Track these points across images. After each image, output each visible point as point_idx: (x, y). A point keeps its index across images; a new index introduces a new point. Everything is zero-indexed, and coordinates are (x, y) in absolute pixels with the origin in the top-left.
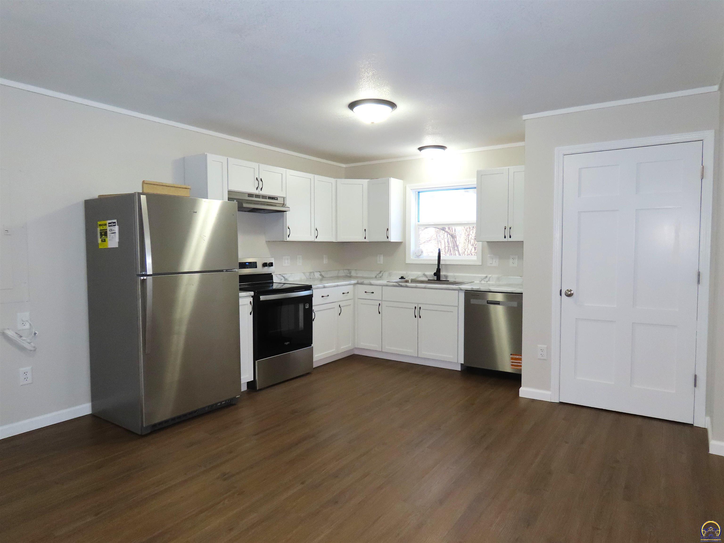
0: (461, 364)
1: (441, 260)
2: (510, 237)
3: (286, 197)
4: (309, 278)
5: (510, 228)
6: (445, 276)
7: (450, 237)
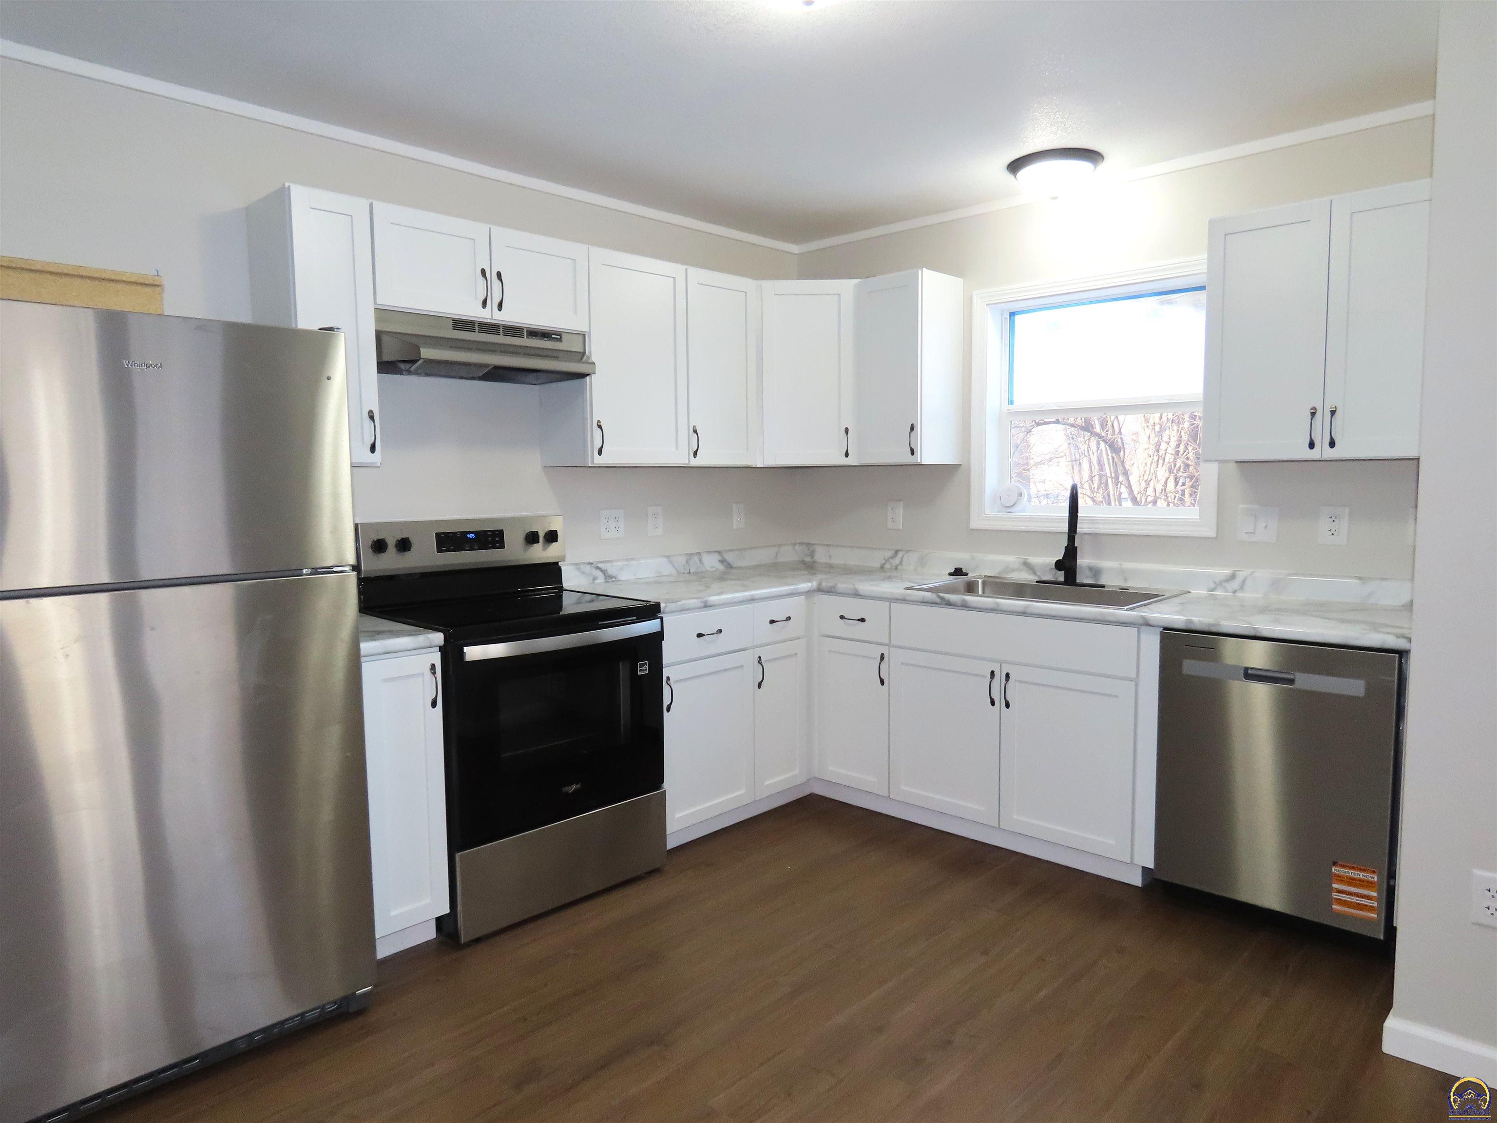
0: (1145, 869)
1: (1080, 519)
2: (1332, 444)
3: (589, 333)
4: (686, 572)
5: (1333, 413)
6: (1091, 569)
7: (1106, 450)
